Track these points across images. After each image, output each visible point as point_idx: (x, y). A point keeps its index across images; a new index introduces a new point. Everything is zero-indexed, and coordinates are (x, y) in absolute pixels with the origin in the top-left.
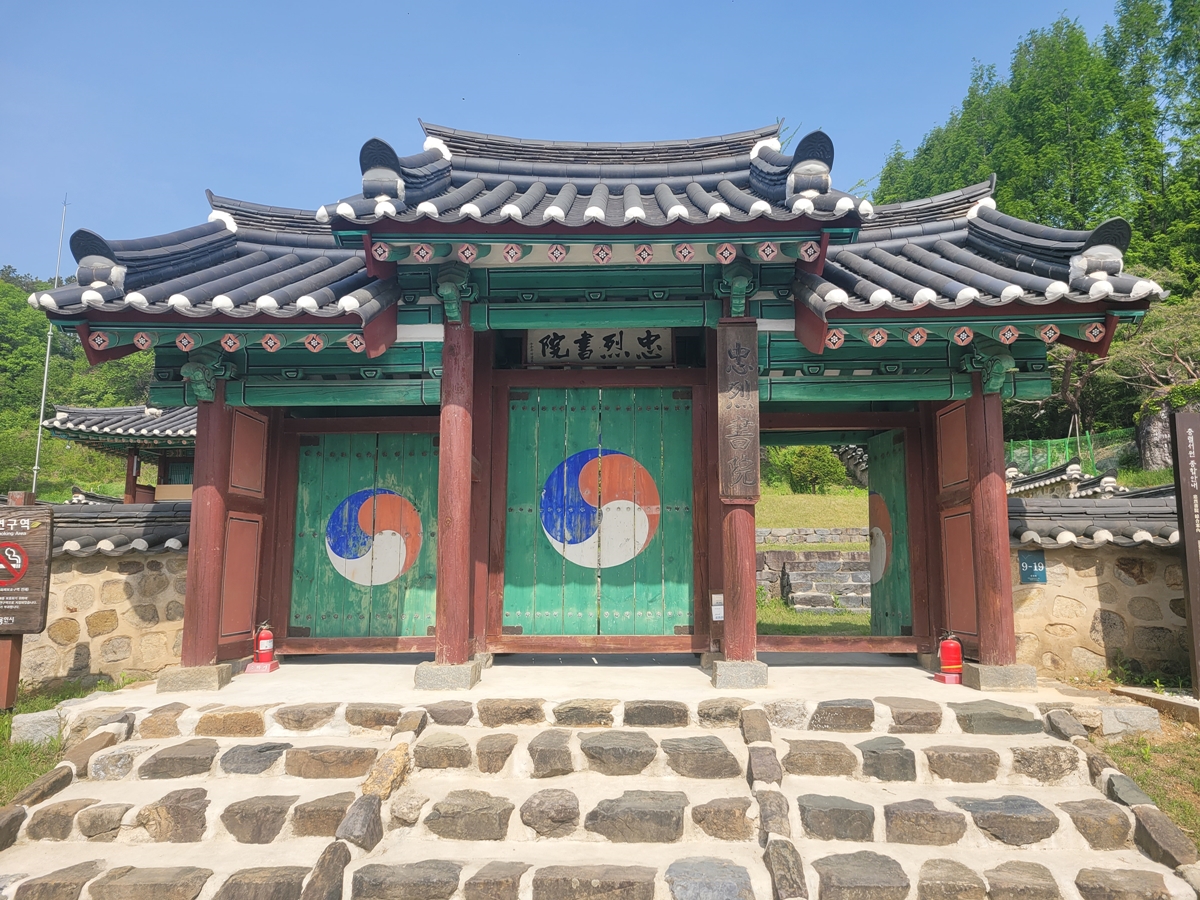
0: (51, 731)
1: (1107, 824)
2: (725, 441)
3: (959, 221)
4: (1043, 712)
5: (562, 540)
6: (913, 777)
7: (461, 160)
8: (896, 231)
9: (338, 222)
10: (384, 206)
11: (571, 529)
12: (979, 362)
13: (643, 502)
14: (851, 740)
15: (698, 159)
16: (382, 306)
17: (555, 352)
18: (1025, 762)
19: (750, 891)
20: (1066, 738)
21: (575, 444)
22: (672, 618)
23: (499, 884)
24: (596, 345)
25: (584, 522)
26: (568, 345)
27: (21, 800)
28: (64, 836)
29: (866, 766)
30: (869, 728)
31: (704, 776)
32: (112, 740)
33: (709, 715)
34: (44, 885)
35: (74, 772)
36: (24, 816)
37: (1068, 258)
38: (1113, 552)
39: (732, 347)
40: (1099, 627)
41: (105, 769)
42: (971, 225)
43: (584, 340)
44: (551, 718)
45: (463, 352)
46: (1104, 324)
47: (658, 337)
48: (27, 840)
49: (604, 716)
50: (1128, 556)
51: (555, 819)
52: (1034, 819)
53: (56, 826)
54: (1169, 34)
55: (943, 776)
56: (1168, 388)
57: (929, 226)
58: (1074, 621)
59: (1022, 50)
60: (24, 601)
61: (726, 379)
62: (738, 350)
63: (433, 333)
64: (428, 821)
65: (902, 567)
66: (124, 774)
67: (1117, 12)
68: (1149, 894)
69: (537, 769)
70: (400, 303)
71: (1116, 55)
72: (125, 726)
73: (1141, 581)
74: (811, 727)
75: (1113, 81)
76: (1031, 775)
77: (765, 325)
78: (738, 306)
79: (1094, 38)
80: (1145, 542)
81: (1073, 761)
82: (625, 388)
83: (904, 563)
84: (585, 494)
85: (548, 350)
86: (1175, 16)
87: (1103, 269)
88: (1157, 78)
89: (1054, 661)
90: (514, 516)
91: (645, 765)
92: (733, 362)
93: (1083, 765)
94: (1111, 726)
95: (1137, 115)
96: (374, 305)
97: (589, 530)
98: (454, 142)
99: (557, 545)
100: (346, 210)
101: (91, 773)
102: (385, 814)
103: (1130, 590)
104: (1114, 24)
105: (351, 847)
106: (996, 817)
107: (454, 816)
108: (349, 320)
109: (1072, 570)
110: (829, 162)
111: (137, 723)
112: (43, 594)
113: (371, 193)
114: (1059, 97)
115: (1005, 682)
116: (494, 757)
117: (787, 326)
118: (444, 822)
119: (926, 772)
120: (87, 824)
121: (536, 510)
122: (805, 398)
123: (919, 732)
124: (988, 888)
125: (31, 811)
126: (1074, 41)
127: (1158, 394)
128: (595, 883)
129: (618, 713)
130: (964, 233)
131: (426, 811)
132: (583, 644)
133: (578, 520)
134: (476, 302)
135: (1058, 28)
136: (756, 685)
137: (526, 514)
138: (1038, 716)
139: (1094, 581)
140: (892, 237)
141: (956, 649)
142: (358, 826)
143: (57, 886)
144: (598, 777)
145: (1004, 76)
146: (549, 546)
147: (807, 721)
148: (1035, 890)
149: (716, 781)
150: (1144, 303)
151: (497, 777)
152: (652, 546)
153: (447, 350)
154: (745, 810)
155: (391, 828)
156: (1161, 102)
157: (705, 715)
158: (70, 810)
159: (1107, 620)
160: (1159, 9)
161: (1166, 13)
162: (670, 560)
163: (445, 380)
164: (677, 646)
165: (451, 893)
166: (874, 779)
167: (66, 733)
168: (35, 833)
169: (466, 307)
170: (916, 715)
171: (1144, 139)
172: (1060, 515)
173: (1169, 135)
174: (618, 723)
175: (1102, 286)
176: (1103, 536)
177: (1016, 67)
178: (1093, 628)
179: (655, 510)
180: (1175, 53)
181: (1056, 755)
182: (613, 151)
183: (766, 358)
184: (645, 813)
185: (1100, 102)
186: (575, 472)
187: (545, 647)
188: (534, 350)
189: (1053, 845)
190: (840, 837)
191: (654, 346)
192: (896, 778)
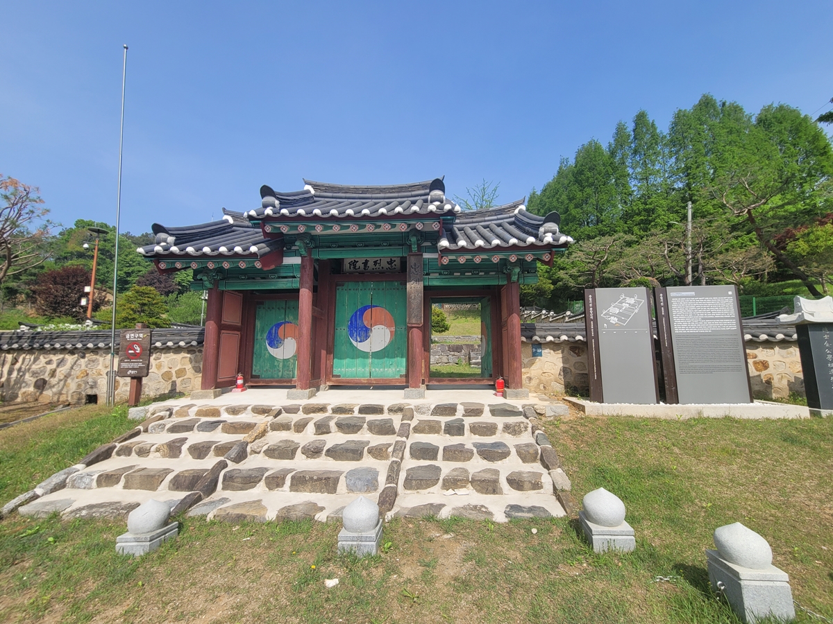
0: (143, 415)
1: (529, 453)
2: (409, 302)
3: (511, 214)
4: (523, 408)
5: (357, 341)
6: (463, 435)
7: (318, 194)
8: (486, 218)
9: (251, 218)
10: (269, 211)
11: (360, 337)
12: (509, 269)
13: (388, 326)
14: (444, 420)
15: (410, 191)
16: (271, 250)
17: (355, 268)
18: (507, 428)
19: (377, 481)
20: (527, 418)
21: (362, 304)
22: (399, 371)
23: (278, 477)
24: (371, 264)
25: (365, 333)
26: (360, 265)
27: (115, 442)
28: (129, 455)
29: (445, 430)
30: (455, 415)
31: (382, 435)
32: (162, 418)
33: (392, 410)
34: (107, 475)
35: (142, 430)
36: (115, 447)
37: (539, 228)
38: (568, 344)
39: (412, 264)
40: (562, 374)
41: (154, 429)
42: (515, 216)
43: (366, 263)
44: (330, 411)
45: (308, 268)
46: (550, 254)
47: (395, 261)
48: (116, 456)
49: (351, 411)
50: (573, 345)
51: (314, 452)
52: (500, 451)
53: (126, 451)
54: (633, 145)
55: (475, 434)
56: (629, 280)
57: (499, 217)
58: (552, 371)
59: (579, 152)
60: (140, 365)
61: (410, 277)
62: (415, 265)
63: (297, 260)
64: (264, 452)
65: (490, 349)
66: (162, 431)
67: (613, 137)
68: (533, 482)
69: (316, 432)
70: (285, 249)
71: (613, 154)
72: (168, 413)
73: (579, 356)
74: (432, 415)
75: (611, 163)
76: (509, 433)
77: (426, 256)
78: (414, 248)
79: (604, 147)
80: (580, 340)
81: (526, 428)
82: (382, 281)
84: (365, 323)
85: (352, 267)
86: (635, 138)
87: (550, 232)
88: (628, 162)
89: (544, 387)
90: (338, 332)
91: (359, 430)
92: (413, 270)
93: (530, 429)
94: (549, 413)
95: (621, 176)
96: (267, 249)
97: (367, 337)
98: (315, 186)
99: (354, 343)
100: (253, 213)
101: (149, 431)
102: (249, 449)
103: (574, 359)
104: (612, 141)
105: (228, 462)
106: (486, 450)
107: (274, 450)
108: (254, 255)
109: (552, 351)
110: (443, 190)
111: (174, 412)
112: (147, 362)
113: (265, 206)
114: (591, 169)
115: (516, 396)
116: (300, 427)
117: (432, 256)
118: (272, 453)
119: (469, 432)
120: (138, 451)
121: (347, 329)
122: (442, 284)
123: (474, 416)
124: (470, 480)
125: (118, 445)
126: (597, 148)
127: (625, 283)
128: (315, 478)
129: (356, 410)
130: (513, 219)
131: (265, 448)
132: (363, 382)
133: (363, 333)
134: (314, 248)
135: (590, 144)
136: (420, 398)
137: (342, 331)
138: (521, 410)
139: (561, 355)
140: (485, 221)
141: (502, 383)
142: (234, 454)
143: (112, 475)
144: (341, 434)
145: (572, 162)
146: (351, 343)
147: (430, 412)
148: (488, 480)
149: (387, 436)
150: (566, 245)
151: (301, 434)
152: (391, 343)
153: (302, 267)
154: (387, 448)
155: (251, 454)
156: (630, 171)
157: (390, 410)
158: (132, 445)
159: (565, 371)
160: (629, 136)
161: (632, 137)
162: (399, 348)
163: (301, 278)
164: (400, 383)
165: (260, 481)
166: (448, 435)
167: (149, 415)
168: (118, 454)
169: (309, 251)
170: (473, 410)
171: (623, 185)
172: (549, 329)
173: (633, 183)
174: (356, 414)
175: (549, 238)
176: (564, 338)
177: (576, 158)
178: (560, 374)
179: (393, 329)
180: (635, 152)
181: (519, 425)
182: (377, 189)
183: (427, 268)
184: (348, 450)
185: (607, 171)
186: (362, 314)
187: (348, 383)
188: (346, 266)
189: (507, 462)
190: (424, 459)
191: (393, 265)
192: (456, 435)
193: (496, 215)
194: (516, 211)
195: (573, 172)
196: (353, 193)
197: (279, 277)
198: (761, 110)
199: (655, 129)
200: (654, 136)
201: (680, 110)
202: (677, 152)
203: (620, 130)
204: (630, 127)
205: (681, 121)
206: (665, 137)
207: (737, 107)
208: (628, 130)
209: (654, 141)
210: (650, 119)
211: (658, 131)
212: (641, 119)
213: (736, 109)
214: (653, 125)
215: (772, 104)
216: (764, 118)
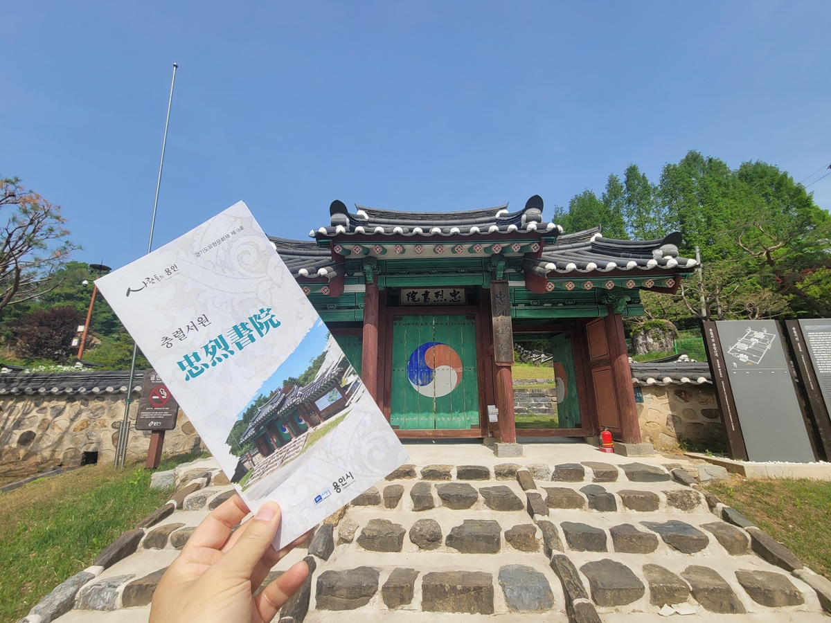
0: (170, 482)
1: (737, 540)
2: (497, 336)
3: (587, 243)
4: (669, 470)
5: (417, 385)
6: (616, 510)
7: (372, 219)
9: (319, 236)
10: (340, 229)
11: (421, 379)
12: (611, 299)
13: (454, 366)
14: (576, 486)
16: (338, 275)
17: (413, 300)
18: (673, 499)
19: (551, 591)
20: (687, 484)
21: (423, 340)
22: (469, 420)
23: (403, 587)
24: (432, 295)
25: (427, 375)
26: (420, 295)
27: (142, 525)
28: (162, 547)
29: (590, 503)
30: (582, 480)
31: (504, 510)
32: (198, 487)
33: (500, 474)
35: (175, 506)
36: (143, 534)
37: (651, 251)
38: (672, 388)
39: (497, 293)
40: (671, 423)
41: (192, 504)
42: (592, 244)
43: (426, 295)
44: (419, 476)
45: (374, 297)
46: (674, 279)
47: (459, 292)
48: (143, 549)
49: (446, 475)
50: (680, 389)
51: (428, 539)
52: (695, 538)
53: (158, 541)
54: (626, 195)
55: (630, 509)
56: (643, 323)
57: (574, 245)
58: (658, 420)
59: (573, 202)
60: (166, 414)
61: (495, 308)
62: (501, 294)
63: (361, 288)
64: (358, 540)
65: (573, 395)
66: (201, 507)
67: (606, 188)
68: (788, 592)
69: (415, 507)
70: (346, 275)
71: (607, 202)
72: (206, 479)
73: (686, 401)
74: (552, 480)
75: (607, 212)
76: (677, 507)
77: (512, 284)
78: (500, 275)
79: (598, 197)
80: (687, 383)
81: (698, 499)
82: (445, 315)
83: (574, 393)
84: (428, 363)
85: (410, 299)
86: (628, 189)
87: (670, 255)
88: (624, 210)
90: (395, 374)
91: (472, 504)
92: (498, 300)
93: (703, 501)
94: (704, 476)
95: (617, 223)
96: (334, 273)
97: (430, 379)
98: (369, 212)
99: (415, 387)
100: (323, 230)
101: (185, 507)
102: (335, 536)
103: (682, 405)
104: (605, 192)
105: (316, 559)
106: (674, 536)
107: (373, 537)
108: (323, 279)
109: (654, 397)
110: (541, 209)
111: (212, 477)
112: (175, 411)
113: (334, 224)
114: (588, 217)
115: (639, 452)
116: (392, 499)
117: (522, 284)
118: (370, 541)
119: (622, 506)
120: (175, 540)
121: (406, 370)
122: (532, 316)
123: (608, 481)
124: (691, 589)
125: (147, 531)
126: (591, 198)
127: (639, 325)
128: (459, 587)
129: (454, 473)
130: (590, 247)
131: (358, 534)
132: (428, 434)
133: (424, 375)
134: (380, 274)
135: (585, 194)
136: (518, 455)
137: (401, 372)
138: (667, 472)
139: (667, 401)
141: (609, 435)
142: (321, 545)
144: (447, 510)
145: (566, 211)
146: (411, 387)
147: (550, 476)
148: (720, 589)
149: (511, 512)
151: (394, 511)
152: (459, 386)
153: (367, 296)
154: (534, 534)
155: (339, 544)
156: (626, 219)
157: (499, 474)
158: (168, 531)
159: (675, 420)
160: (622, 187)
161: (624, 189)
162: (468, 393)
163: (365, 309)
164: (472, 434)
165: (374, 593)
166: (595, 510)
167: (178, 482)
168: (147, 546)
169: (375, 276)
170: (606, 472)
171: (621, 232)
172: (645, 370)
173: (630, 230)
174: (454, 479)
175: (672, 262)
176: (668, 380)
177: (570, 208)
178: (667, 424)
179: (460, 370)
180: (629, 201)
181: (689, 496)
183: (514, 299)
184: (479, 536)
185: (604, 219)
186: (423, 353)
187: (410, 435)
188: (404, 297)
190: (589, 550)
191: (456, 297)
192: (607, 510)
193: (570, 243)
194: (593, 239)
195: (570, 219)
196: (411, 219)
197: (339, 308)
198: (741, 166)
199: (647, 181)
200: (646, 188)
201: (669, 165)
202: (670, 202)
203: (612, 182)
204: (622, 179)
205: (670, 174)
206: (657, 188)
207: (721, 163)
208: (620, 182)
209: (646, 192)
210: (641, 172)
211: (649, 183)
212: (632, 172)
213: (720, 165)
214: (644, 177)
215: (751, 161)
216: (745, 173)
